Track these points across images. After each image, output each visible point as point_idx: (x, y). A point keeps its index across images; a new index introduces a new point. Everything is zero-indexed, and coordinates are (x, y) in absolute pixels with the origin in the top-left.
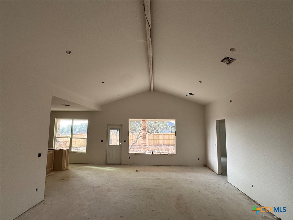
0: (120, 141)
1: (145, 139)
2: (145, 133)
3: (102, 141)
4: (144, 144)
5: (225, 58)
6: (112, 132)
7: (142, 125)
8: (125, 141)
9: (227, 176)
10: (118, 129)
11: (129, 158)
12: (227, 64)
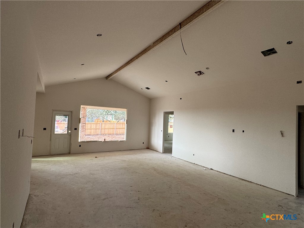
0: (68, 128)
1: (85, 127)
2: (84, 121)
3: (45, 129)
4: (83, 133)
5: (199, 72)
6: (58, 118)
7: (82, 112)
8: (75, 129)
9: (172, 153)
10: (66, 116)
11: (80, 146)
12: (198, 75)
